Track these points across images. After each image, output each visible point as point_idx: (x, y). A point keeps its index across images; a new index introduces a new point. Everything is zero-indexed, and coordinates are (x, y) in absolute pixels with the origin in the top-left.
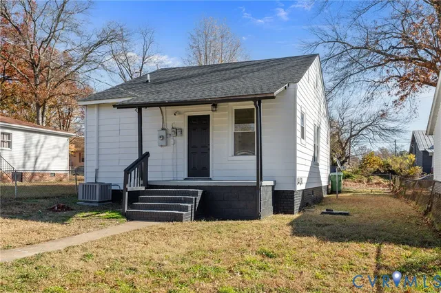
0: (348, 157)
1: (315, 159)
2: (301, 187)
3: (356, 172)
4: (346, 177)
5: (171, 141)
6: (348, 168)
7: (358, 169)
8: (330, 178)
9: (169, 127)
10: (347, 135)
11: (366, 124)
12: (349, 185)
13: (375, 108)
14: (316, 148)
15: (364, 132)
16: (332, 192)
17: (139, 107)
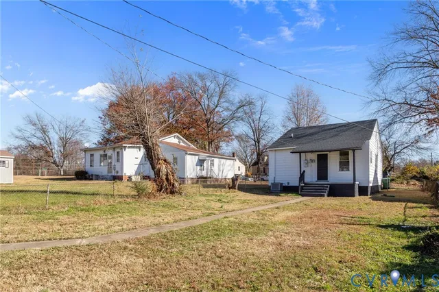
0: (393, 167)
1: (376, 171)
2: (371, 185)
3: (399, 177)
4: (392, 180)
5: (309, 165)
6: (392, 175)
7: (400, 175)
8: (382, 181)
9: (309, 159)
10: (392, 153)
11: (406, 145)
12: (393, 185)
13: (412, 135)
14: (376, 166)
15: (405, 150)
16: (384, 188)
17: (300, 153)
